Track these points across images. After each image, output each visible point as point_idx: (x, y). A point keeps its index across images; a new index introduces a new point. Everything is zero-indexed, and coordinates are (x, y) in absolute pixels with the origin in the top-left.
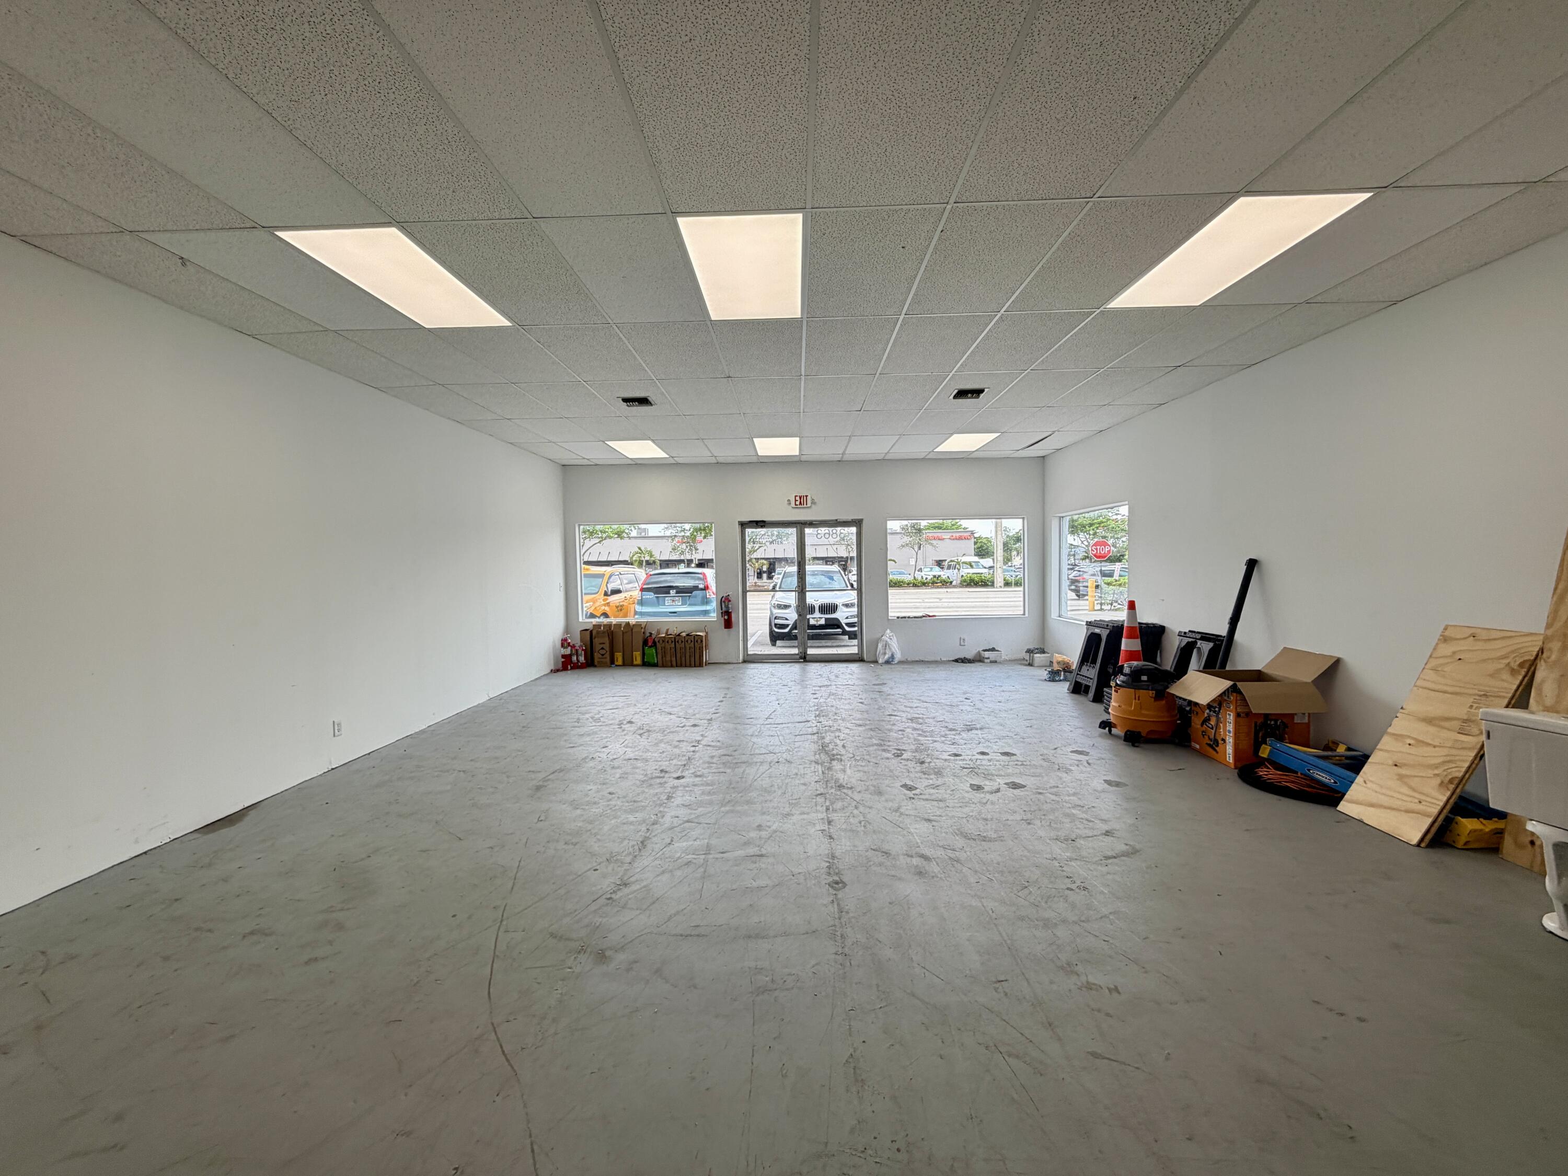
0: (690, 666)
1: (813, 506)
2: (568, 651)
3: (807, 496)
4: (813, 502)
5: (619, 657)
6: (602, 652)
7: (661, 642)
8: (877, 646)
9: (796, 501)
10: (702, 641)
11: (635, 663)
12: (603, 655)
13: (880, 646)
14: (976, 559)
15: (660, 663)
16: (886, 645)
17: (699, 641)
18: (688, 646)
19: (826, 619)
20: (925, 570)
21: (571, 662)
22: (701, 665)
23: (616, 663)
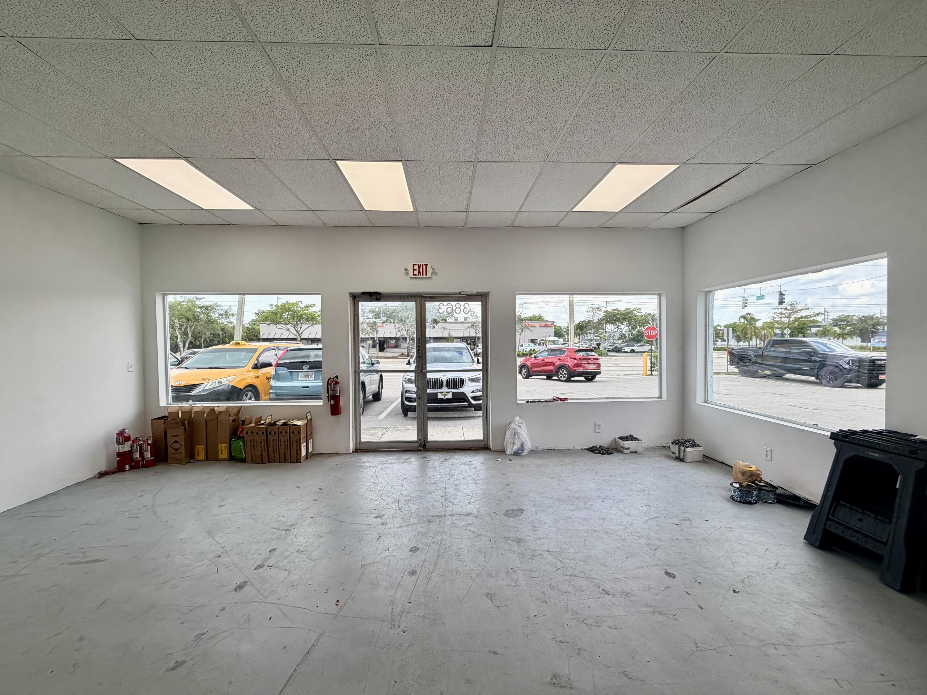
0: (285, 462)
1: (434, 276)
2: (127, 447)
3: (426, 265)
4: (434, 273)
5: (200, 449)
6: (177, 446)
7: (249, 433)
8: (505, 434)
9: (414, 270)
10: (299, 433)
11: (221, 457)
12: (176, 450)
13: (508, 434)
14: (556, 339)
15: (249, 459)
16: (515, 434)
17: (296, 432)
18: (281, 438)
19: (453, 393)
20: (525, 345)
21: (132, 460)
22: (298, 460)
23: (197, 458)
